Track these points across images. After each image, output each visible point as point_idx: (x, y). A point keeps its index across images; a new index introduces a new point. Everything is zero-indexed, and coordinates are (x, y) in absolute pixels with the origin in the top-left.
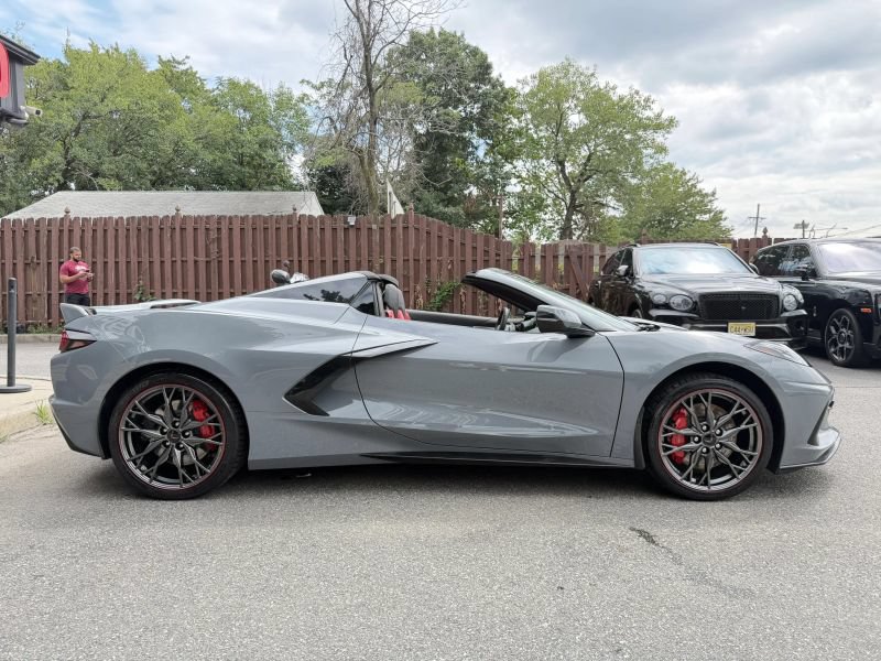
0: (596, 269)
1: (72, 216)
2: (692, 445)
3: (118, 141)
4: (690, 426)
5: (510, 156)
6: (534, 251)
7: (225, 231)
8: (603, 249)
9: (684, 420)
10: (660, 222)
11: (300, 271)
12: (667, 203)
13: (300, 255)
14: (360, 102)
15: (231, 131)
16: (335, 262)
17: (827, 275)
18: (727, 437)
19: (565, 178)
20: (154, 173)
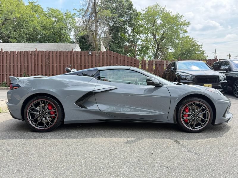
0: (165, 68)
1: (3, 50)
2: (190, 117)
3: (16, 27)
4: (189, 112)
5: (138, 33)
6: (146, 63)
7: (51, 56)
8: (167, 62)
9: (188, 110)
10: (185, 54)
11: (74, 68)
12: (187, 48)
13: (74, 63)
14: (93, 16)
15: (52, 24)
16: (85, 65)
17: (234, 70)
18: (200, 115)
19: (156, 40)
20: (27, 37)
